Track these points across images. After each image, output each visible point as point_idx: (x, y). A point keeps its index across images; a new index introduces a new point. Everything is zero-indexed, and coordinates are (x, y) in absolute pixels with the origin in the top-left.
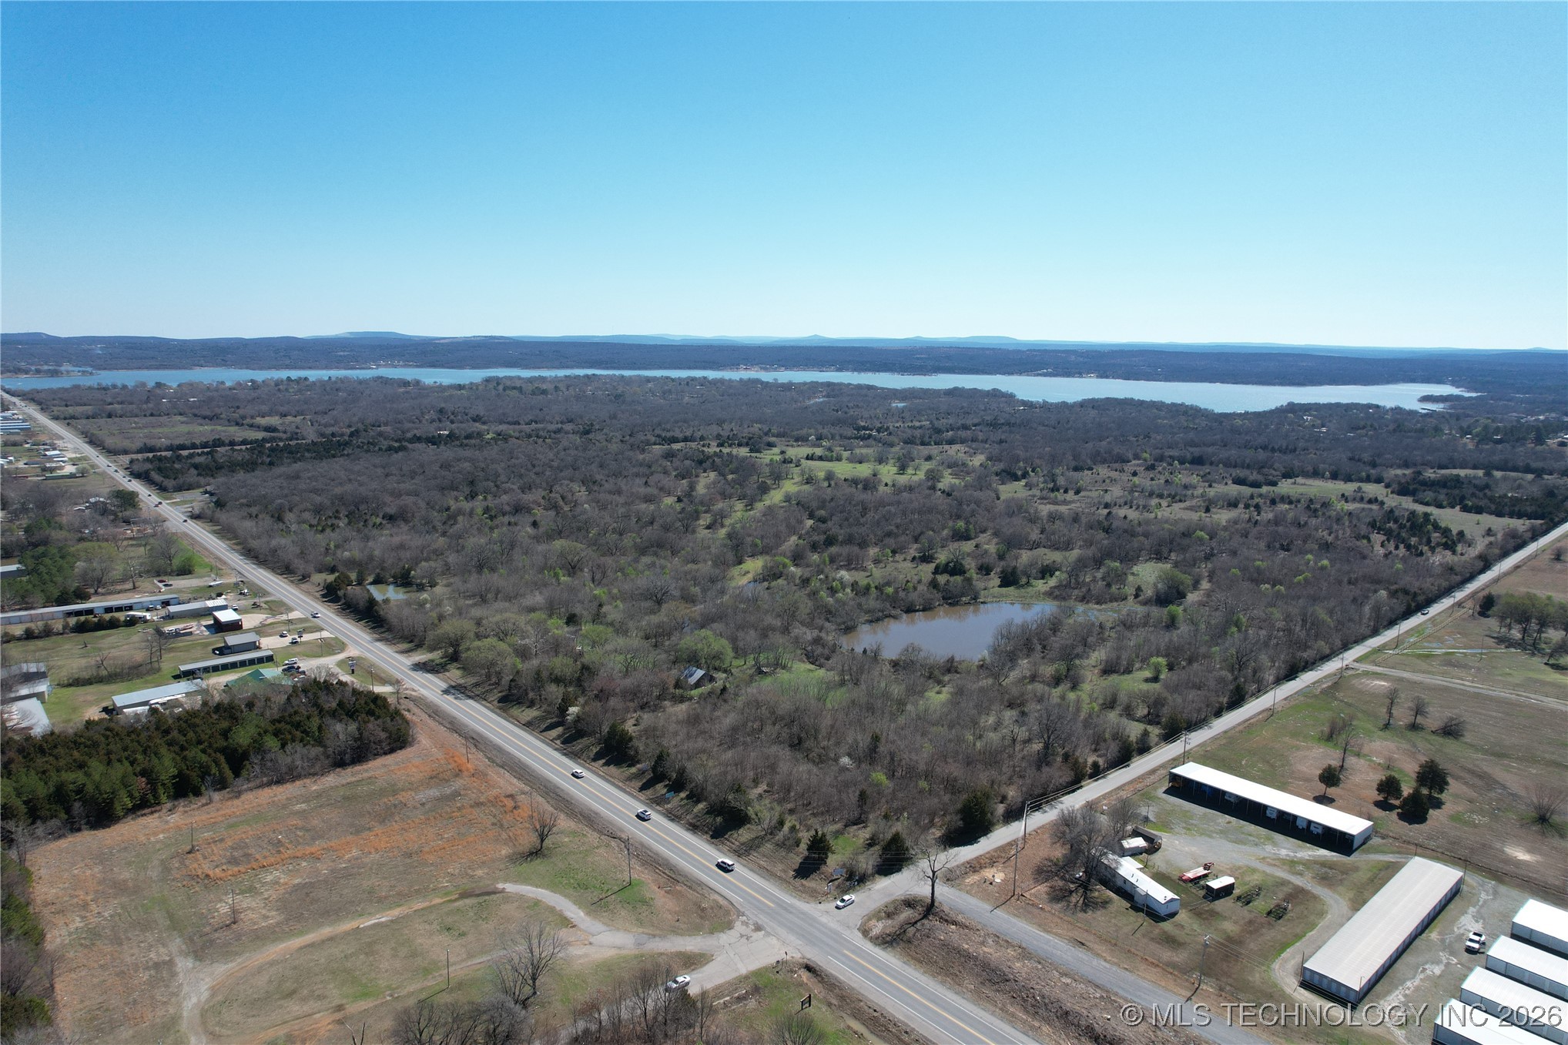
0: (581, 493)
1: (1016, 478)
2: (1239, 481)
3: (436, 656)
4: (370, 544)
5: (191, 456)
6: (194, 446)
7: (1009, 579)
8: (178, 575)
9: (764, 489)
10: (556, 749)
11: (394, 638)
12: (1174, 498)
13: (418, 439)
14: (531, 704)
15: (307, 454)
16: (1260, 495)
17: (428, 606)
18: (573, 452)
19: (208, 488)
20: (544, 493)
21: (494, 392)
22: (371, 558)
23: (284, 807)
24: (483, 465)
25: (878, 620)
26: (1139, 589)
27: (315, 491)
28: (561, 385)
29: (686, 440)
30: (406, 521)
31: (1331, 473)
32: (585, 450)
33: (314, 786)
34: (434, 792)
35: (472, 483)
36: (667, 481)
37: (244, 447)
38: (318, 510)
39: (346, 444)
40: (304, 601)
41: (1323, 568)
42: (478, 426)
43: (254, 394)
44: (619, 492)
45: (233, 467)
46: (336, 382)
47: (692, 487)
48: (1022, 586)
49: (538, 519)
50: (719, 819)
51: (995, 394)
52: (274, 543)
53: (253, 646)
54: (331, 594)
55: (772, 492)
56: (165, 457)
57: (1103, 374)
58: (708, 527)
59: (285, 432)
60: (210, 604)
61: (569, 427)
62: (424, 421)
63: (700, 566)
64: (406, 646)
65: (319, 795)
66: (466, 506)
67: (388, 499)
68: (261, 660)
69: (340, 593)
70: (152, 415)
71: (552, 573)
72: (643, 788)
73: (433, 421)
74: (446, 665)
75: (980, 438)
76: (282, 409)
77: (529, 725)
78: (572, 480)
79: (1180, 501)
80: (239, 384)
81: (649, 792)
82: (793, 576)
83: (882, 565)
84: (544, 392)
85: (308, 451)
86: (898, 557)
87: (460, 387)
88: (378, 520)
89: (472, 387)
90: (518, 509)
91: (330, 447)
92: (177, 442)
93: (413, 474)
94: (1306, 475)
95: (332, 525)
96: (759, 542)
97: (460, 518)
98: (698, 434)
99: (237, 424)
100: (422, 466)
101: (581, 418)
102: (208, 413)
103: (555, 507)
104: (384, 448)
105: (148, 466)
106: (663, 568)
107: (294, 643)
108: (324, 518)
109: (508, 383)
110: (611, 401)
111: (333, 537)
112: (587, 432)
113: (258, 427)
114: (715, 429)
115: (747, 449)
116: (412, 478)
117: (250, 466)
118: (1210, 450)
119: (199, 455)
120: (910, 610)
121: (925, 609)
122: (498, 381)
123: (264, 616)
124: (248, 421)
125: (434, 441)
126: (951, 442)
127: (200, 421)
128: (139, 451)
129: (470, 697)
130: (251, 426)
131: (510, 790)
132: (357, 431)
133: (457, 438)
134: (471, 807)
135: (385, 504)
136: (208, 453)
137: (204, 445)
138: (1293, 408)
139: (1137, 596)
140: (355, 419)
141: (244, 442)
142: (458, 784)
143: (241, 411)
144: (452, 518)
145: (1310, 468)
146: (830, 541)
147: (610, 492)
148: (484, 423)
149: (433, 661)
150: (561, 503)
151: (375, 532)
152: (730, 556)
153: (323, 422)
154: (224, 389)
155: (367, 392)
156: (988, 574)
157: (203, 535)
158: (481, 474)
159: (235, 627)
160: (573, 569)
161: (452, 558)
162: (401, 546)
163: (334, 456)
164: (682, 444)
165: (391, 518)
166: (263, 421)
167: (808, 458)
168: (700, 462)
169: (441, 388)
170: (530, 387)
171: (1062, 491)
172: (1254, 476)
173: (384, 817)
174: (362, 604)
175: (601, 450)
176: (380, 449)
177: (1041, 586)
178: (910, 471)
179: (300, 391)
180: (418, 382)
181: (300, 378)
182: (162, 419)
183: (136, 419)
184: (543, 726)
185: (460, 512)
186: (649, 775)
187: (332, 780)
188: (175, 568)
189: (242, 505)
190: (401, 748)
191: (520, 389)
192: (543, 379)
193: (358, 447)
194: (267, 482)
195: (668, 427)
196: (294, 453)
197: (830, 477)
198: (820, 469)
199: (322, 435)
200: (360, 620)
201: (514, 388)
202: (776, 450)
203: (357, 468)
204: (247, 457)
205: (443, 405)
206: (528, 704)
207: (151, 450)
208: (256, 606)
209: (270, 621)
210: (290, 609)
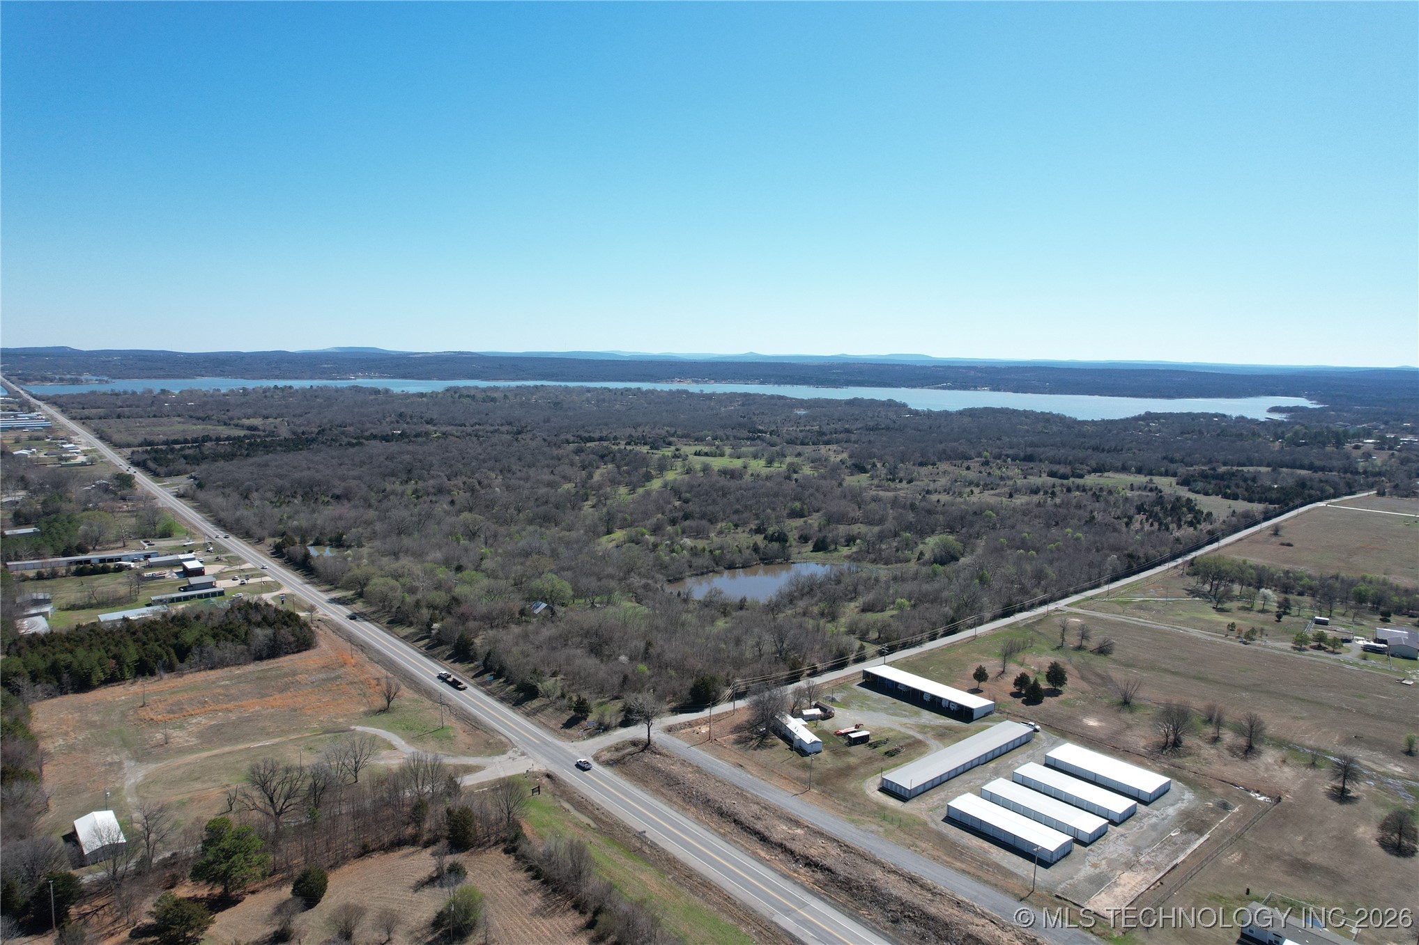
0: (497, 480)
2: (1051, 474)
4: (315, 515)
5: (182, 449)
6: (186, 441)
7: (821, 546)
8: (161, 537)
9: (648, 477)
10: (420, 653)
13: (374, 437)
14: (410, 625)
15: (278, 448)
16: (1062, 485)
17: (350, 559)
18: (498, 448)
19: (193, 474)
20: (465, 479)
22: (314, 526)
23: (213, 683)
24: (420, 457)
26: (922, 554)
27: (280, 476)
30: (349, 500)
31: (1136, 468)
32: (509, 446)
33: (238, 671)
34: (322, 676)
35: (410, 471)
36: (569, 471)
37: (227, 443)
38: (279, 491)
39: (313, 440)
40: (256, 556)
41: (1077, 539)
42: (429, 427)
43: (243, 400)
44: (527, 479)
45: (216, 457)
46: (316, 390)
47: (590, 476)
48: (830, 551)
49: (455, 498)
50: (521, 694)
52: (238, 513)
53: (210, 585)
54: (278, 552)
55: (655, 481)
56: (161, 450)
58: (593, 507)
59: (264, 431)
60: (182, 556)
61: (504, 428)
62: (384, 424)
63: (573, 533)
65: (240, 676)
66: (400, 488)
67: (336, 482)
69: (285, 551)
70: (155, 416)
73: (392, 422)
76: (264, 412)
77: (405, 638)
78: (490, 469)
79: (992, 489)
80: (232, 391)
82: (647, 543)
83: (724, 535)
84: (493, 400)
85: (280, 445)
86: (740, 530)
87: (422, 395)
88: (326, 499)
89: (433, 395)
90: (440, 491)
91: (299, 442)
92: (172, 438)
93: (362, 463)
95: (289, 502)
96: (628, 517)
97: (393, 497)
98: (611, 436)
99: (225, 424)
100: (371, 457)
101: (517, 422)
102: (202, 415)
103: (473, 490)
104: (343, 443)
105: (146, 456)
106: (542, 534)
107: (242, 584)
108: (282, 496)
110: (549, 407)
111: (286, 510)
113: (243, 427)
114: (629, 431)
115: (648, 447)
116: (361, 467)
117: (229, 457)
119: (189, 448)
120: (731, 567)
122: (455, 390)
123: (222, 566)
124: (236, 421)
125: (386, 438)
127: (195, 421)
128: (140, 445)
129: (367, 620)
130: (237, 425)
131: (378, 676)
132: (323, 430)
133: (407, 437)
134: (347, 684)
135: (334, 487)
136: (197, 447)
137: (195, 440)
139: (919, 559)
140: (325, 421)
141: (228, 438)
142: (341, 671)
143: (230, 414)
144: (386, 497)
145: (1119, 464)
146: (686, 517)
147: (520, 479)
148: (434, 425)
150: (478, 486)
151: (322, 507)
152: (603, 528)
153: (298, 423)
154: (219, 396)
155: (342, 399)
156: (806, 542)
157: (185, 510)
158: (419, 464)
159: (199, 572)
160: (472, 535)
161: (379, 527)
162: (340, 518)
163: (301, 450)
164: (596, 443)
165: (337, 498)
166: (246, 422)
167: (697, 454)
168: (603, 457)
169: (406, 396)
170: (480, 396)
172: (1063, 470)
173: (283, 689)
174: (300, 558)
175: (523, 446)
176: (341, 445)
177: (845, 551)
178: (776, 464)
179: (283, 397)
180: (387, 391)
181: (286, 387)
182: (165, 420)
183: (140, 420)
184: (415, 639)
185: (394, 493)
188: (158, 532)
189: (218, 486)
190: (307, 649)
191: (473, 397)
192: (496, 389)
193: (323, 443)
194: (241, 470)
195: (588, 429)
196: (267, 447)
197: (705, 468)
198: (701, 462)
199: (294, 433)
200: (297, 570)
201: (468, 396)
202: (673, 448)
203: (316, 459)
204: (229, 450)
205: (403, 410)
206: (407, 624)
207: (150, 444)
208: (218, 560)
209: (226, 570)
210: (245, 562)
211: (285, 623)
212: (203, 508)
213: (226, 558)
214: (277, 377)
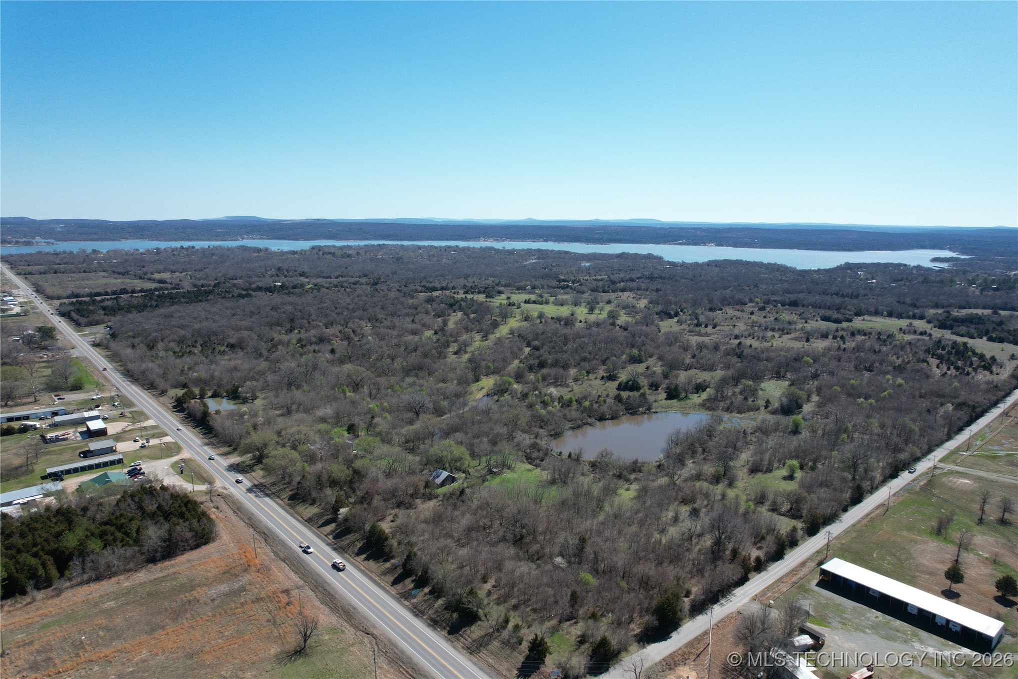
0: (367, 328)
1: (671, 317)
2: (825, 319)
3: (247, 458)
4: (213, 367)
5: (103, 301)
6: (107, 294)
7: (673, 394)
8: (71, 390)
9: (495, 325)
10: (328, 544)
11: (218, 443)
12: (784, 331)
13: (260, 289)
14: (313, 503)
15: (182, 300)
16: (843, 329)
17: (246, 417)
18: (364, 298)
19: (109, 324)
20: (341, 328)
21: (316, 256)
22: (212, 377)
23: (96, 604)
24: (300, 308)
25: (579, 427)
26: (768, 402)
27: (182, 327)
28: (361, 251)
29: (442, 289)
30: (242, 349)
31: (887, 312)
32: (372, 296)
33: (125, 582)
34: (224, 588)
35: (292, 320)
36: (427, 319)
37: (140, 295)
38: (181, 341)
39: (210, 292)
40: (157, 410)
41: (900, 385)
42: (303, 279)
43: (156, 258)
44: (393, 327)
45: (129, 308)
46: (212, 249)
47: (445, 323)
48: (682, 399)
49: (335, 347)
50: (455, 615)
51: (650, 257)
52: (144, 366)
53: (111, 450)
54: (179, 406)
55: (501, 327)
56: (85, 302)
57: (720, 244)
58: (455, 353)
59: (171, 284)
60: (87, 414)
61: (363, 280)
62: (267, 276)
63: (448, 384)
64: (225, 449)
65: (128, 592)
66: (285, 338)
67: (231, 333)
68: (113, 463)
69: (185, 406)
70: (84, 272)
71: (340, 389)
72: (395, 583)
73: (273, 276)
74: (254, 466)
75: (643, 288)
76: (172, 268)
77: (309, 521)
78: (361, 319)
79: (787, 333)
80: (148, 251)
81: (399, 587)
82: (516, 392)
83: (580, 382)
84: (349, 256)
85: (184, 297)
86: (591, 376)
87: (294, 253)
88: (222, 349)
89: (302, 253)
90: (321, 340)
91: (199, 295)
92: (98, 290)
93: (252, 314)
94: (870, 313)
95: (190, 352)
96: (491, 365)
97: (280, 347)
98: (451, 285)
99: (140, 278)
100: (259, 308)
101: (373, 273)
102: (122, 271)
103: (348, 338)
104: (235, 295)
105: (72, 308)
106: (421, 386)
107: (143, 447)
108: (184, 347)
109: (326, 250)
110: (393, 262)
111: (188, 360)
112: (376, 284)
113: (154, 280)
114: (462, 281)
115: (484, 296)
116: (251, 317)
117: (141, 308)
118: (802, 296)
119: (108, 300)
120: (602, 419)
121: (613, 418)
122: (319, 248)
123: (126, 424)
124: (149, 276)
125: (270, 290)
126: (623, 290)
127: (116, 276)
128: (68, 297)
129: (267, 495)
130: (149, 279)
131: (287, 585)
132: (219, 283)
133: (287, 288)
134: (253, 602)
135: (229, 336)
136: (115, 299)
137: (114, 293)
138: (848, 266)
139: (766, 407)
140: (220, 275)
141: (141, 291)
142: (245, 579)
143: (145, 270)
144: (274, 345)
145: (873, 309)
146: (542, 365)
147: (388, 328)
148: (307, 277)
149: (244, 462)
150: (353, 335)
151: (219, 357)
152: (470, 376)
153: (198, 276)
154: (138, 254)
155: (232, 256)
156: (657, 390)
157: (98, 360)
158: (299, 314)
159: (102, 433)
160: (356, 386)
161: (270, 378)
162: (236, 368)
163: (201, 301)
164: (440, 292)
165: (232, 346)
166: (157, 276)
167: (526, 302)
168: (451, 305)
169: (282, 253)
170: (339, 253)
171: (703, 326)
172: (835, 315)
173: (176, 615)
174: (199, 415)
175: (383, 297)
176: (233, 296)
177: (696, 399)
178: (597, 311)
179: (188, 255)
180: (267, 249)
181: (189, 247)
182: (90, 275)
183: (72, 275)
184: (320, 522)
185: (281, 342)
186: (400, 571)
187: (142, 576)
188: (69, 385)
189: (129, 337)
190: (205, 544)
191: (333, 254)
192: (349, 247)
193: (218, 294)
194: (149, 321)
195: (431, 280)
196: (173, 299)
197: (541, 316)
198: (534, 310)
199: (195, 286)
200: (197, 427)
201: (330, 253)
202: (504, 296)
203: (213, 310)
204: (141, 301)
205: (280, 265)
206: (310, 502)
207: (77, 296)
208: (122, 415)
209: (130, 428)
210: (148, 418)
211: (182, 516)
212: (113, 357)
213: (131, 413)
214: (183, 239)
